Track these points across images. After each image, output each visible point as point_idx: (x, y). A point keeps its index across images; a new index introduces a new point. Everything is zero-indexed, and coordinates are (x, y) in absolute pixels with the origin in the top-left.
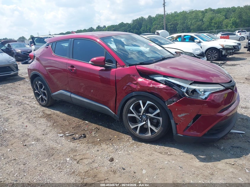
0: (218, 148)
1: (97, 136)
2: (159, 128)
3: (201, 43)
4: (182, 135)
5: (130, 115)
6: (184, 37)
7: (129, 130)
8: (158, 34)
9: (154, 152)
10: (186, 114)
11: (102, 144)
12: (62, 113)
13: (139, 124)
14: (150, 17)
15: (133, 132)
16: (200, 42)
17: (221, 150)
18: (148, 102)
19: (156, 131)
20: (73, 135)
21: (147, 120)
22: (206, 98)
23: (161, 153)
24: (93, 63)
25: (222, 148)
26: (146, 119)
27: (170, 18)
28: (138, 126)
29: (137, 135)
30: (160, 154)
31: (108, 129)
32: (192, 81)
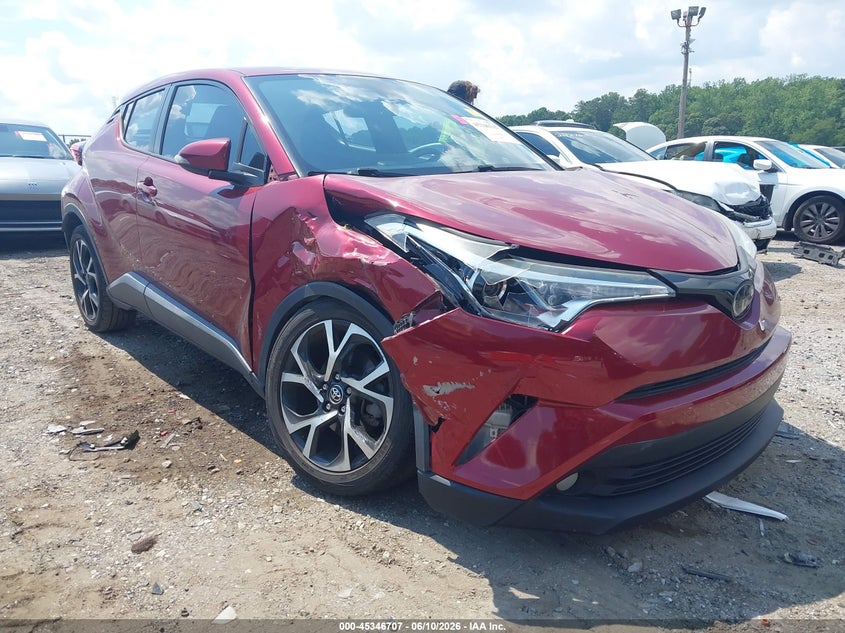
0: (619, 566)
1: (173, 448)
2: (379, 443)
3: (778, 174)
4: (448, 483)
5: (289, 377)
6: (717, 151)
7: (278, 438)
8: (621, 134)
9: (333, 542)
10: (459, 386)
11: (165, 480)
12: (130, 357)
13: (315, 416)
14: (641, 94)
15: (291, 446)
16: (774, 170)
17: (627, 578)
18: (354, 329)
19: (369, 453)
20: (96, 433)
21: (343, 404)
22: (563, 325)
23: (357, 549)
24: (186, 162)
25: (634, 568)
26: (340, 401)
27: (716, 100)
28: (309, 426)
29: (304, 464)
30: (352, 551)
31: (234, 431)
32: (509, 244)
